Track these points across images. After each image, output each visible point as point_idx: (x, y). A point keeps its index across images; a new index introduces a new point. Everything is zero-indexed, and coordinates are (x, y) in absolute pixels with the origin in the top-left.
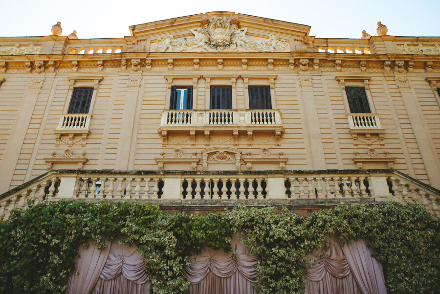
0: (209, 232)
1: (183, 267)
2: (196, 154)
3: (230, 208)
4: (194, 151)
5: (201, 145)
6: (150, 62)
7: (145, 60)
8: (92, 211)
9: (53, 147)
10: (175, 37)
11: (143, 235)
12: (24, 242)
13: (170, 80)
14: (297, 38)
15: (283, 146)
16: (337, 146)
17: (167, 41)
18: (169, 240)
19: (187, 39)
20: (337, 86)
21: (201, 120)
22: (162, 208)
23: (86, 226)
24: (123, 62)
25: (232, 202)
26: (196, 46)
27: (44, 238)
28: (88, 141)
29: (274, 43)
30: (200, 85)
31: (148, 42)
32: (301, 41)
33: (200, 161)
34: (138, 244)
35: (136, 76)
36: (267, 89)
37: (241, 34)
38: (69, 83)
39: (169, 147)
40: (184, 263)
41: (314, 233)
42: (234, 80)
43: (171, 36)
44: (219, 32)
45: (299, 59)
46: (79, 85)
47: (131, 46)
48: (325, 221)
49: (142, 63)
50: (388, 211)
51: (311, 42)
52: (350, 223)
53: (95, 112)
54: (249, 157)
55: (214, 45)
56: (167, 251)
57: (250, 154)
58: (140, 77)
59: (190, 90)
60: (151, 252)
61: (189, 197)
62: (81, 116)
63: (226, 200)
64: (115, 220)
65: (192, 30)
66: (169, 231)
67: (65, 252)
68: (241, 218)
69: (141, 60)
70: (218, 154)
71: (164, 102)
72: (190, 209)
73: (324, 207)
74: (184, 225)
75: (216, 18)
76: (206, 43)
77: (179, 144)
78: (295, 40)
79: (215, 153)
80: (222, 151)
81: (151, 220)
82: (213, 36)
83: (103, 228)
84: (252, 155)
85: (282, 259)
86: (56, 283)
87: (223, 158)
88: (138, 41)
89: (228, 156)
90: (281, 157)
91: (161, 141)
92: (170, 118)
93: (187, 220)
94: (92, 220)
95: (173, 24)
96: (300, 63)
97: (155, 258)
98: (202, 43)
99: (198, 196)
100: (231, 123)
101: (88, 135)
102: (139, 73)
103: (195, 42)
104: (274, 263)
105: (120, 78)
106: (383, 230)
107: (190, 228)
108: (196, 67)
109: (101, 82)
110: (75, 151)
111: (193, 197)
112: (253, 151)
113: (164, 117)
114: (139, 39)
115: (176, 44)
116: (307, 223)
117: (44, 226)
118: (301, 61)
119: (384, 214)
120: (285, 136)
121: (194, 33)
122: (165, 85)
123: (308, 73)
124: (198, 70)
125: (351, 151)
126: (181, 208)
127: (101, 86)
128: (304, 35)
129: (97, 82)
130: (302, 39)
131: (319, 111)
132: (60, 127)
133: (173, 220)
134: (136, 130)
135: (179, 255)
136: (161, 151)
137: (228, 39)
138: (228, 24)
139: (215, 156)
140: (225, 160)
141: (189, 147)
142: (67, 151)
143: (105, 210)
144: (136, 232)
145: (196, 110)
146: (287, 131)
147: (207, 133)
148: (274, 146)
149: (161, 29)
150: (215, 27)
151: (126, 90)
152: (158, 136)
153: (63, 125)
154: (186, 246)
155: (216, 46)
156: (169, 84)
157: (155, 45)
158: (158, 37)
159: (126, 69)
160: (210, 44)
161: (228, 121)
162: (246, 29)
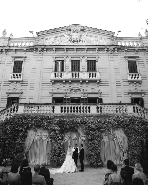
0: (70, 126)
1: (62, 136)
2: (65, 90)
3: (78, 117)
4: (65, 89)
5: (67, 86)
6: (46, 49)
7: (44, 49)
8: (31, 118)
9: (8, 87)
10: (56, 37)
11: (49, 126)
12: (10, 129)
13: (54, 58)
14: (109, 37)
15: (100, 87)
16: (122, 87)
17: (53, 39)
18: (57, 128)
19: (61, 39)
20: (124, 60)
21: (67, 76)
22: (55, 117)
23: (30, 123)
24: (35, 50)
25: (78, 115)
26: (65, 42)
27: (17, 127)
28: (22, 85)
29: (98, 40)
30: (67, 60)
31: (45, 39)
32: (111, 39)
33: (67, 93)
34: (47, 129)
35: (40, 56)
36: (95, 61)
37: (84, 36)
38: (12, 59)
39: (55, 87)
40: (62, 135)
41: (105, 126)
42: (81, 58)
43: (54, 37)
44: (75, 35)
45: (109, 48)
46: (16, 60)
47: (37, 41)
48: (109, 122)
49: (42, 50)
50: (131, 119)
51: (115, 39)
52: (117, 123)
53: (24, 72)
54: (86, 91)
55: (73, 41)
56: (57, 132)
57: (87, 90)
58: (42, 56)
59: (63, 62)
60: (51, 132)
61: (63, 112)
62: (19, 74)
63: (76, 114)
64: (39, 121)
65: (63, 34)
66: (57, 125)
67: (23, 132)
68: (80, 121)
69: (42, 49)
71: (52, 68)
72: (64, 117)
73: (109, 117)
74: (62, 123)
75: (74, 27)
76: (69, 40)
77: (59, 86)
78: (108, 38)
79: (73, 90)
80: (76, 89)
81: (51, 121)
82: (72, 36)
83: (36, 124)
84: (87, 91)
85: (93, 135)
86: (22, 141)
87: (76, 92)
88: (40, 39)
89: (78, 91)
90: (99, 92)
91: (51, 84)
92: (55, 75)
93: (63, 121)
94: (32, 121)
95: (55, 31)
96: (109, 50)
97: (53, 134)
98: (67, 40)
99: (66, 112)
100: (79, 77)
101: (22, 82)
102: (41, 54)
103: (65, 40)
104: (91, 136)
105: (34, 57)
106: (128, 125)
107: (64, 124)
108: (65, 52)
109: (26, 59)
110: (17, 89)
111: (65, 113)
112: (88, 89)
113: (53, 75)
114: (40, 38)
115: (56, 41)
116: (103, 123)
117: (16, 124)
118: (110, 49)
119: (129, 120)
120: (101, 82)
121: (64, 35)
122: (52, 60)
123: (112, 54)
124: (66, 53)
125: (128, 89)
126: (61, 117)
127: (26, 60)
128: (112, 36)
129: (24, 58)
130: (111, 38)
131: (116, 72)
132: (10, 79)
133: (58, 121)
134: (41, 80)
135: (61, 133)
136: (52, 89)
137: (79, 38)
138: (79, 31)
139: (73, 91)
140: (77, 93)
141: (63, 87)
142: (14, 89)
143: (36, 118)
144: (46, 125)
145: (65, 72)
146: (102, 80)
147: (70, 81)
148: (97, 87)
149: (50, 33)
150: (74, 32)
151: (36, 62)
152: (50, 82)
153: (12, 78)
154: (63, 130)
155: (74, 42)
156: (54, 59)
157: (47, 41)
158: (49, 37)
159: (36, 53)
160: (71, 41)
161: (79, 76)
162: (87, 33)
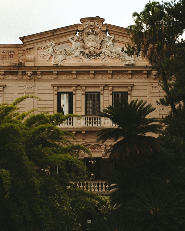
5: (80, 139)
6: (40, 73)
7: (36, 72)
10: (56, 44)
13: (56, 88)
17: (51, 49)
19: (67, 50)
24: (20, 73)
31: (36, 49)
35: (30, 83)
36: (126, 94)
42: (102, 88)
44: (91, 39)
47: (22, 52)
55: (87, 54)
58: (33, 84)
65: (69, 38)
69: (33, 71)
70: (90, 146)
75: (89, 23)
76: (81, 52)
80: (93, 144)
82: (86, 43)
87: (94, 148)
88: (27, 49)
89: (97, 147)
95: (54, 34)
98: (77, 53)
102: (33, 81)
105: (19, 85)
108: (75, 77)
109: (5, 89)
115: (57, 52)
121: (71, 41)
122: (52, 92)
123: (157, 81)
124: (76, 79)
127: (5, 92)
137: (99, 47)
139: (88, 147)
140: (95, 150)
141: (72, 140)
147: (83, 132)
150: (88, 34)
151: (24, 95)
155: (89, 56)
156: (55, 91)
157: (41, 53)
158: (43, 45)
159: (22, 78)
160: (84, 53)
161: (98, 124)
162: (113, 36)
